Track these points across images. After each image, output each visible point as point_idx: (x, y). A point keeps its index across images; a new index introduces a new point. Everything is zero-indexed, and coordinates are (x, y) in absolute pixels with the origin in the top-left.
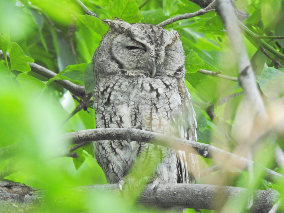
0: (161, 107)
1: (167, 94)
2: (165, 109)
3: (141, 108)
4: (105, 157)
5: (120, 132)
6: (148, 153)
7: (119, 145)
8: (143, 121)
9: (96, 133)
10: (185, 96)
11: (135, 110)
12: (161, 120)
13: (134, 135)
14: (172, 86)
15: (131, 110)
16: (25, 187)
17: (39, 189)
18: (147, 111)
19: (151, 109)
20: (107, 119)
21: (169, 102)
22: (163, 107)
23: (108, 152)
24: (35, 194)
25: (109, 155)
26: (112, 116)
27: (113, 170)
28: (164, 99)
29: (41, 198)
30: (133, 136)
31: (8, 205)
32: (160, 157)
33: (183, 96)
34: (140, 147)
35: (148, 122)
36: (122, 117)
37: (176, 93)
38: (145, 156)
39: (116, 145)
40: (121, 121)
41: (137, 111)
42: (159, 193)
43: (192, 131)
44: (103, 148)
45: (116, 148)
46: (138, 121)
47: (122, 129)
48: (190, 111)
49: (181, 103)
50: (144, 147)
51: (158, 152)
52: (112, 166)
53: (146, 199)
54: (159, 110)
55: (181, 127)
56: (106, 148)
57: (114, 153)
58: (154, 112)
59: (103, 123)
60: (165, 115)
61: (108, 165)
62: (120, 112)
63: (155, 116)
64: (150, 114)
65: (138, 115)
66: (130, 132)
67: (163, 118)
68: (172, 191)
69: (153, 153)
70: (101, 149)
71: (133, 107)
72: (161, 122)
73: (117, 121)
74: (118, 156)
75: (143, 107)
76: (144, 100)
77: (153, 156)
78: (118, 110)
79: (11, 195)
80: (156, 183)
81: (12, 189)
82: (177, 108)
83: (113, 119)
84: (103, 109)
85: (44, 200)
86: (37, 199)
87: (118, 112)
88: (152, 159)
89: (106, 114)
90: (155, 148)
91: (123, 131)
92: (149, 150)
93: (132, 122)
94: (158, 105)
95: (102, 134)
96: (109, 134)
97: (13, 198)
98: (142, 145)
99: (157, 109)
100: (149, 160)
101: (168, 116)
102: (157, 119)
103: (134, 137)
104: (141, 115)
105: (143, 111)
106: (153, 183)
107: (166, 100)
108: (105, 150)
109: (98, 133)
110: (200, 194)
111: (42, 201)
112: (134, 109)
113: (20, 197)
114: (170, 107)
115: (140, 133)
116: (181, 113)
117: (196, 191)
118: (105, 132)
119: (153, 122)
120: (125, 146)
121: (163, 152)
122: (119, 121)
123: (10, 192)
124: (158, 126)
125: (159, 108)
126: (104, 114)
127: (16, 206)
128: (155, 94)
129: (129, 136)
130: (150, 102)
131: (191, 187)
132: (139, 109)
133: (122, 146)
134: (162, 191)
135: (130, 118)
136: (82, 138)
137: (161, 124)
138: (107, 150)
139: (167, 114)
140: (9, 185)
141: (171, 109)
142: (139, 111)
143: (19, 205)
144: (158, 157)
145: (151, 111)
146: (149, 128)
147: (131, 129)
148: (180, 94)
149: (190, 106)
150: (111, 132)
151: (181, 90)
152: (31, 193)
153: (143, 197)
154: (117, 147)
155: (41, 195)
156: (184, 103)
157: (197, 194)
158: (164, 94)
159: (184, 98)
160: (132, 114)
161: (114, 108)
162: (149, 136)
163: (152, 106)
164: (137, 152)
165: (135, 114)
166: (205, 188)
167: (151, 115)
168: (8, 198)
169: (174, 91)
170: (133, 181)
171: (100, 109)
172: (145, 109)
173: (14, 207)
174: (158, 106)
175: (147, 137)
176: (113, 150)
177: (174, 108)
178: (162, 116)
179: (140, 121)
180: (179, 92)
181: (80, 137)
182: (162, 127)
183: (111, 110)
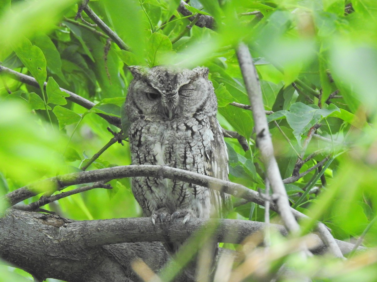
0: (194, 146)
1: (200, 131)
2: (198, 146)
3: (175, 147)
4: (142, 195)
5: (153, 170)
6: (183, 191)
7: (154, 183)
8: (177, 159)
9: (130, 170)
10: (217, 131)
11: (170, 149)
12: (195, 158)
13: (166, 172)
14: (204, 122)
15: (165, 149)
16: (60, 219)
17: (74, 221)
18: (181, 150)
19: (185, 148)
20: (141, 158)
21: (202, 139)
22: (197, 145)
23: (144, 190)
24: (70, 226)
25: (145, 193)
26: (147, 155)
27: (148, 207)
28: (198, 136)
29: (75, 230)
30: (165, 174)
31: (43, 236)
32: (194, 194)
33: (215, 132)
34: (175, 184)
35: (183, 161)
36: (156, 155)
37: (208, 129)
38: (180, 194)
39: (151, 183)
40: (155, 159)
41: (172, 150)
42: (191, 227)
43: (225, 165)
44: (140, 186)
45: (151, 186)
46: (172, 160)
47: (155, 167)
48: (222, 145)
49: (213, 139)
50: (179, 185)
51: (193, 189)
52: (148, 204)
53: (177, 233)
54: (192, 149)
55: (214, 162)
56: (142, 186)
57: (150, 190)
58: (188, 150)
59: (138, 161)
60: (198, 153)
61: (144, 202)
62: (153, 151)
63: (189, 154)
64: (184, 152)
65: (173, 154)
66: (163, 169)
67: (197, 156)
68: (204, 225)
69: (187, 190)
70: (137, 186)
71: (168, 146)
72: (195, 160)
73: (151, 160)
74: (153, 194)
75: (178, 146)
76: (179, 140)
77: (187, 193)
78: (151, 149)
79: (46, 227)
80: (188, 218)
81: (47, 221)
82: (210, 145)
83: (147, 158)
84: (137, 149)
85: (78, 232)
86: (71, 230)
87: (151, 151)
88: (186, 197)
89: (140, 153)
90: (190, 186)
91: (156, 169)
92: (184, 188)
93: (166, 160)
94: (192, 143)
95: (136, 171)
96: (142, 171)
97: (48, 230)
98: (176, 183)
99: (191, 147)
100: (184, 197)
101: (201, 153)
102: (191, 157)
103: (167, 175)
104: (175, 154)
105: (177, 150)
106: (185, 217)
107: (199, 138)
108: (142, 188)
109: (132, 170)
110: (230, 229)
111: (77, 233)
112: (168, 148)
113: (55, 229)
114: (203, 144)
115: (172, 171)
116: (214, 148)
117: (227, 226)
118: (139, 169)
119: (188, 161)
120: (160, 184)
121: (197, 189)
122: (153, 160)
123: (45, 223)
124: (192, 164)
125: (193, 146)
126: (139, 153)
127: (51, 238)
128: (189, 132)
129: (161, 173)
130: (184, 141)
131: (222, 222)
132: (174, 148)
133: (157, 184)
134: (193, 226)
135: (165, 157)
136: (115, 174)
137: (195, 162)
138: (143, 188)
139: (201, 151)
140: (44, 217)
141: (204, 146)
142: (174, 150)
143: (54, 237)
144: (193, 194)
145: (185, 150)
146: (183, 166)
147: (164, 167)
148: (212, 130)
149: (222, 141)
150: (144, 168)
151: (213, 125)
152: (66, 224)
153: (175, 231)
154: (153, 185)
155: (76, 227)
156: (216, 138)
157: (227, 229)
158: (198, 132)
159: (216, 134)
160: (167, 153)
161: (147, 148)
162: (181, 174)
163: (186, 145)
164: (172, 190)
165: (170, 153)
166: (236, 223)
167: (185, 154)
168: (43, 229)
169: (206, 127)
170: (165, 215)
171: (134, 149)
172: (180, 148)
173: (49, 238)
174: (192, 145)
175: (179, 175)
176: (149, 188)
177: (207, 144)
178: (196, 154)
179: (174, 159)
180: (211, 128)
181: (114, 173)
182: (196, 164)
183: (144, 150)
